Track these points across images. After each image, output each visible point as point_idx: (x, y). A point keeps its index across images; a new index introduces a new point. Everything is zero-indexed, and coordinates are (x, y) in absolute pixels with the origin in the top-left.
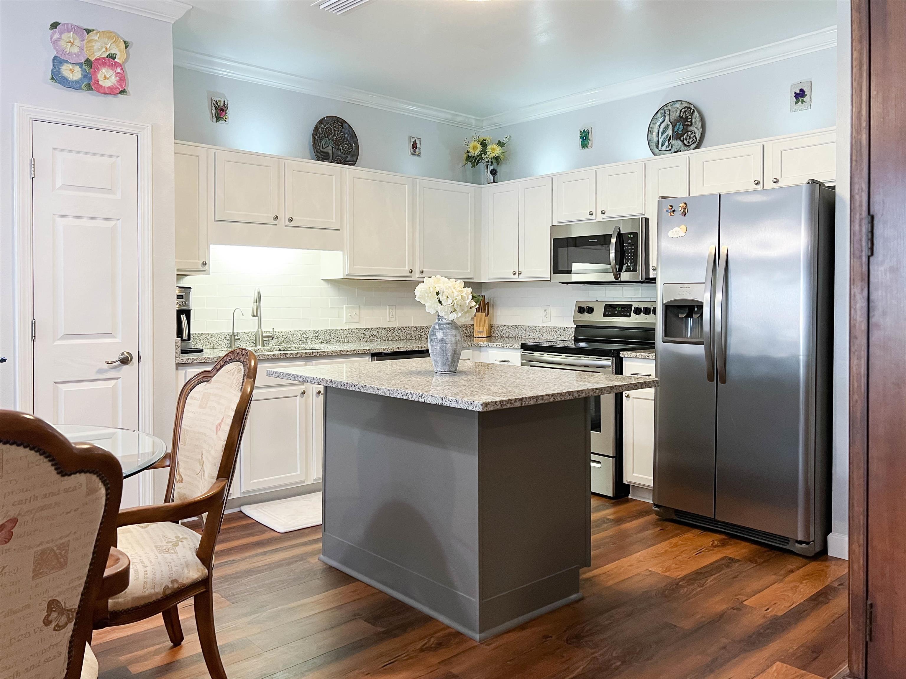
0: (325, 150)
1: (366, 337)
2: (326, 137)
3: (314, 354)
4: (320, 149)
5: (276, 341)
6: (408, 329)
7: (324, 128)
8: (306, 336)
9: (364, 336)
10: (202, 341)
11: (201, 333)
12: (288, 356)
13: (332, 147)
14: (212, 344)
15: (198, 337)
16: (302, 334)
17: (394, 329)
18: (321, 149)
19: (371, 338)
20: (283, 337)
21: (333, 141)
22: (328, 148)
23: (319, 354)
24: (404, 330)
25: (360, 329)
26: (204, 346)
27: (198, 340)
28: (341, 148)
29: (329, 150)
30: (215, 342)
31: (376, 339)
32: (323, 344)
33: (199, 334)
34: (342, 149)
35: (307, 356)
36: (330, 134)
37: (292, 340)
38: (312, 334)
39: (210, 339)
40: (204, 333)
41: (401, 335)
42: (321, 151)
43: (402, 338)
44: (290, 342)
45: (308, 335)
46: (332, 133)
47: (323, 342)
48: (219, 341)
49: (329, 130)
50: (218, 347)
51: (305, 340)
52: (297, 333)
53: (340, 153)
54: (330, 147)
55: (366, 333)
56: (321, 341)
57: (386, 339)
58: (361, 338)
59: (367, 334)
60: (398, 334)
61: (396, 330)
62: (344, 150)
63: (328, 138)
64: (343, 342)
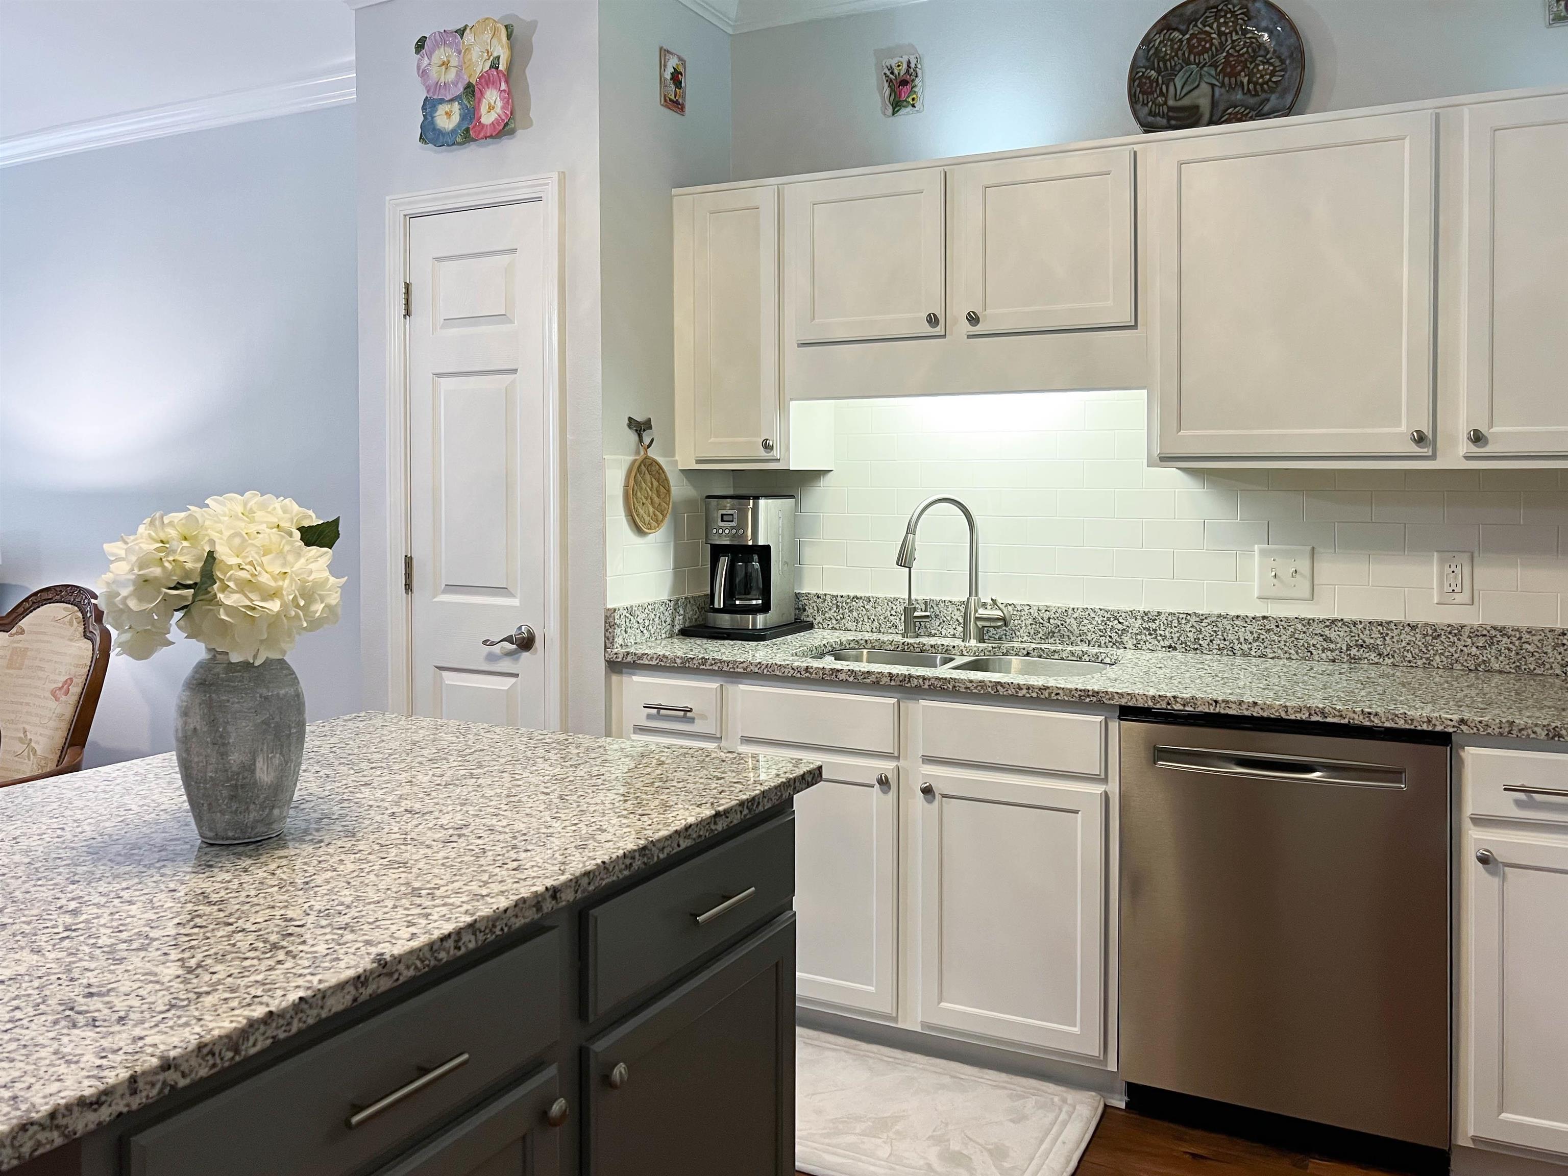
0: (1186, 102)
1: (1332, 646)
2: (1188, 63)
3: (915, 682)
4: (1165, 103)
5: (1032, 632)
6: (1526, 636)
7: (1181, 41)
8: (1120, 626)
9: (1325, 645)
10: (855, 614)
11: (852, 594)
12: (842, 676)
13: (1213, 86)
14: (876, 623)
15: (847, 603)
16: (1109, 619)
17: (1456, 631)
18: (1171, 103)
19: (1353, 652)
20: (1051, 621)
21: (1216, 67)
22: (1195, 93)
23: (927, 683)
24: (1505, 640)
25: (1309, 622)
26: (860, 625)
27: (847, 610)
28: (1245, 80)
29: (1202, 98)
30: (882, 617)
31: (1373, 656)
32: (1174, 653)
33: (848, 597)
34: (1249, 83)
35: (893, 683)
36: (1205, 50)
37: (1077, 632)
38: (1140, 621)
39: (873, 611)
40: (859, 595)
41: (1487, 654)
42: (1170, 109)
43: (1496, 666)
44: (1073, 638)
45: (1127, 623)
46: (1212, 44)
47: (1175, 649)
48: (892, 618)
49: (1200, 40)
50: (890, 631)
51: (1115, 637)
52: (1093, 615)
53: (1240, 96)
54: (1205, 88)
55: (1333, 635)
56: (1167, 643)
57: (1420, 663)
58: (1312, 649)
59: (1339, 640)
60: (1474, 651)
61: (1465, 637)
62: (1256, 84)
63: (1198, 65)
64: (1244, 655)
